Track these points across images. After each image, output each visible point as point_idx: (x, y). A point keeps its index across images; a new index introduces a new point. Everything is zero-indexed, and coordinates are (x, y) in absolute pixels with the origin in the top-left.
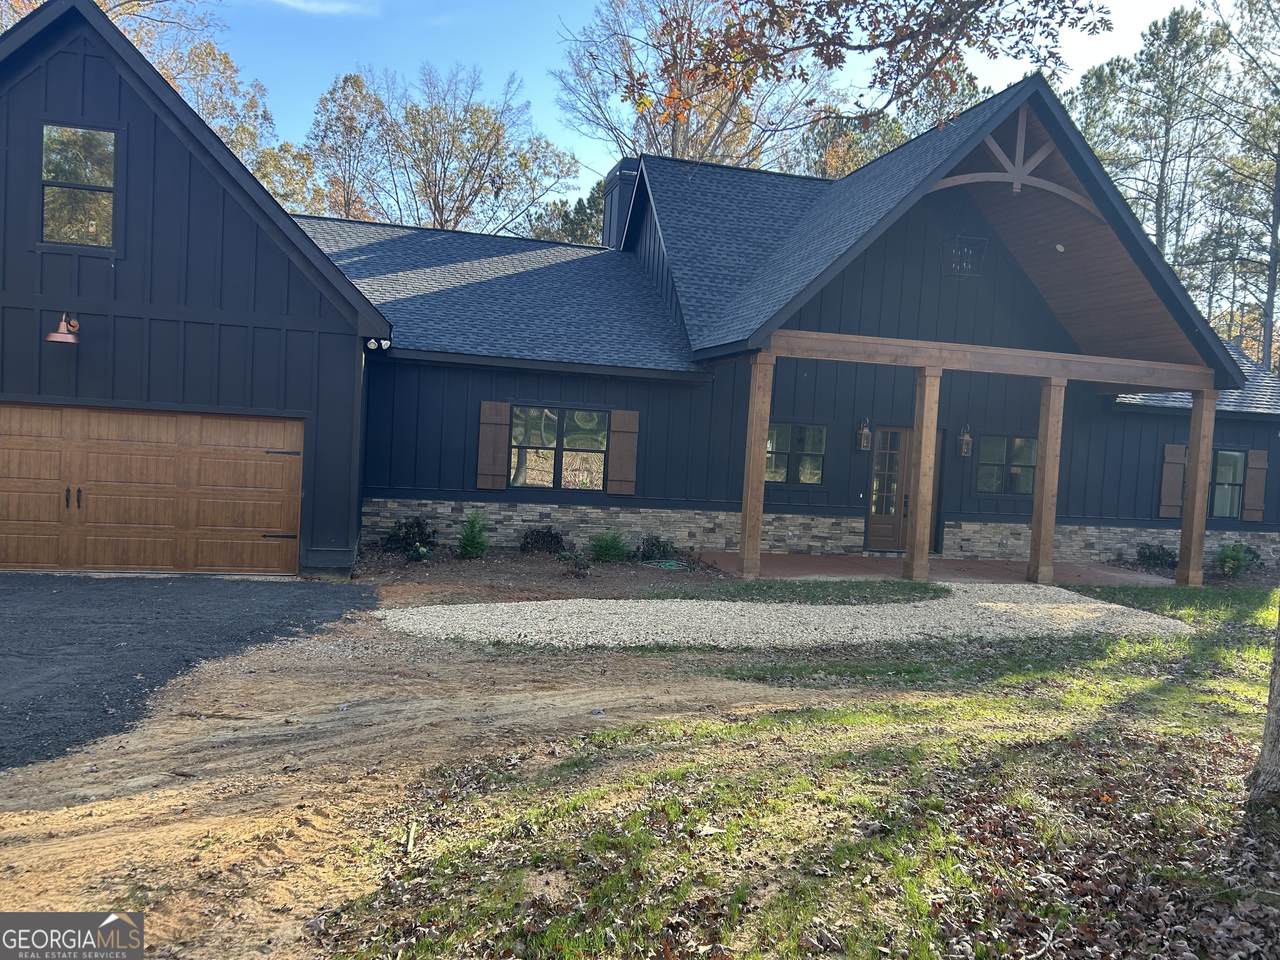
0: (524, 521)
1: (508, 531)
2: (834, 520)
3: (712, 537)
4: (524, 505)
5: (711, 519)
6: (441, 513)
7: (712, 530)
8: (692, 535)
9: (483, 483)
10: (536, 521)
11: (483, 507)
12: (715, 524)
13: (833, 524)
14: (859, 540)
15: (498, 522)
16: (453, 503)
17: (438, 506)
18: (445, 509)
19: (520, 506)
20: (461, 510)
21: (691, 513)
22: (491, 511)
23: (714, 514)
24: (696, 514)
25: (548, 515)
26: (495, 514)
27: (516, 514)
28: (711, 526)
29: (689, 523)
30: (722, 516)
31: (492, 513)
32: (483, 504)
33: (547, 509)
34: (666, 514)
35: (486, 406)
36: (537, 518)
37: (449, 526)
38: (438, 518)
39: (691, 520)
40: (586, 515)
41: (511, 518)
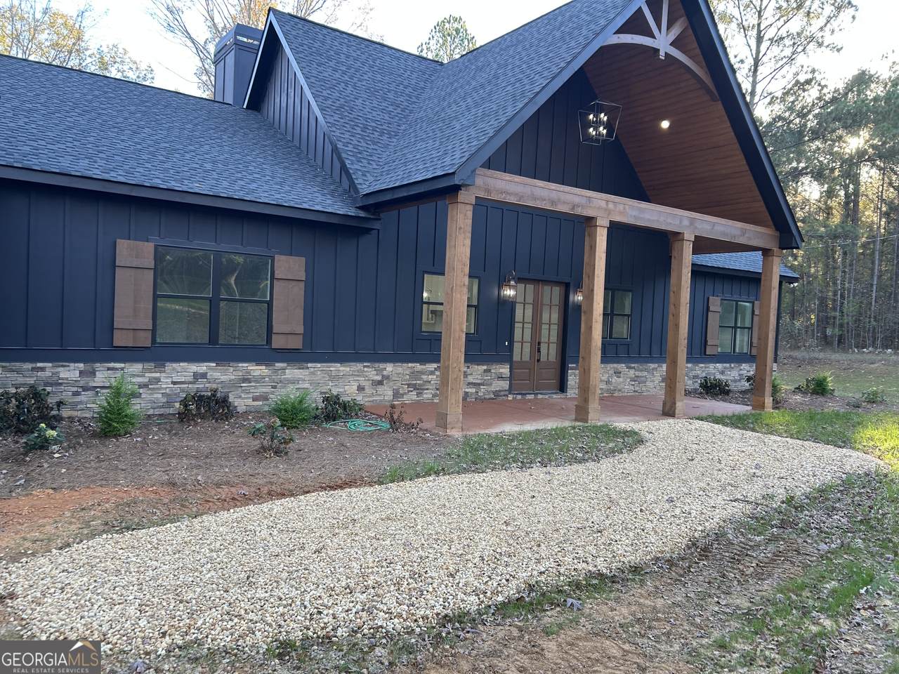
0: (174, 383)
1: (155, 396)
2: (485, 367)
3: (380, 389)
4: (174, 365)
5: (379, 371)
6: (67, 379)
7: (380, 383)
8: (361, 389)
9: (120, 340)
10: (190, 383)
11: (122, 369)
12: (383, 376)
13: (485, 371)
14: (505, 385)
15: (141, 386)
16: (81, 365)
17: (61, 369)
18: (70, 372)
19: (170, 366)
20: (93, 373)
21: (359, 366)
22: (133, 373)
23: (382, 366)
24: (364, 367)
25: (204, 375)
26: (138, 376)
27: (163, 375)
28: (379, 378)
29: (358, 376)
30: (389, 368)
31: (134, 376)
32: (123, 365)
33: (202, 368)
34: (336, 368)
35: (123, 246)
36: (191, 379)
37: (76, 394)
38: (61, 384)
39: (360, 373)
40: (248, 372)
41: (158, 380)
